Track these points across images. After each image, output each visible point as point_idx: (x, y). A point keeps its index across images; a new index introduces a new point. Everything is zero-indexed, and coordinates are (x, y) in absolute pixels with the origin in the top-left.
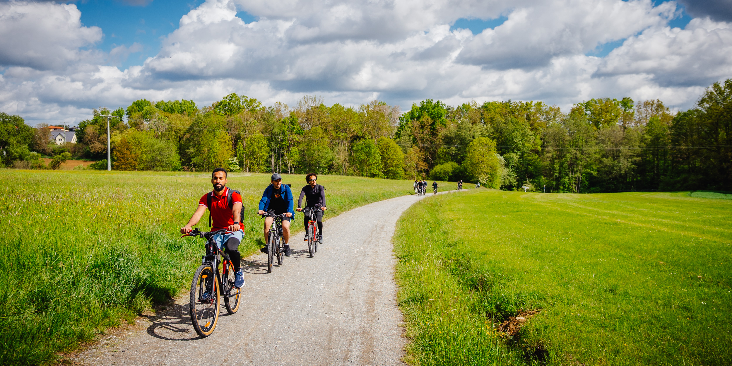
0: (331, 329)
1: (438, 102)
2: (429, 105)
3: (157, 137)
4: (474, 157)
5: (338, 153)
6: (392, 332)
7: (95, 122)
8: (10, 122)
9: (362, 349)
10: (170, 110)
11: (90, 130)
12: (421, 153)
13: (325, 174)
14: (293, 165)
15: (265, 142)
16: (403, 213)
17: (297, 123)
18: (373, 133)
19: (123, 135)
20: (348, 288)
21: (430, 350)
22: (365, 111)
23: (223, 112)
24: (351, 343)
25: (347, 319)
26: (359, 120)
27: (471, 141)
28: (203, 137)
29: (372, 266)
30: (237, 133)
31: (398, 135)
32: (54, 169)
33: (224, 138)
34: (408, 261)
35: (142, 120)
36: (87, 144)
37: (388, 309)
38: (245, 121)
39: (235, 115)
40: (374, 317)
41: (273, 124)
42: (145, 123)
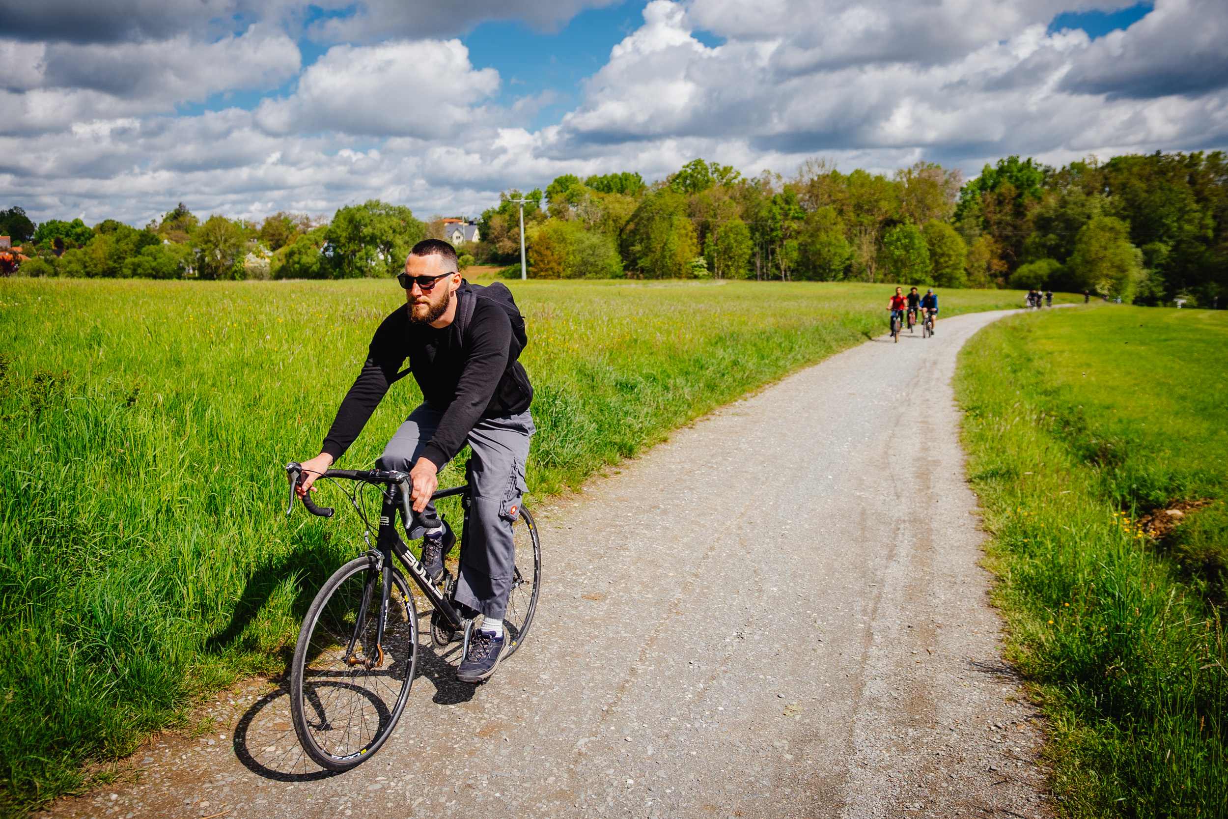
0: (863, 513)
1: (1029, 160)
2: (1013, 165)
3: (589, 229)
4: (1089, 251)
5: (859, 248)
6: (961, 521)
7: (503, 211)
8: (394, 215)
9: (915, 544)
10: (606, 188)
11: (497, 222)
12: (997, 245)
13: (840, 280)
14: (789, 267)
15: (747, 232)
16: (968, 341)
17: (795, 202)
18: (917, 215)
19: (542, 227)
20: (886, 453)
21: (1024, 552)
22: (905, 179)
23: (683, 189)
24: (896, 535)
25: (888, 500)
26: (894, 195)
27: (1083, 224)
28: (654, 226)
29: (922, 422)
30: (704, 220)
31: (958, 217)
33: (685, 228)
34: (981, 415)
35: (567, 206)
36: (493, 242)
37: (952, 487)
38: (716, 201)
39: (702, 193)
40: (931, 498)
41: (759, 204)
42: (571, 209)
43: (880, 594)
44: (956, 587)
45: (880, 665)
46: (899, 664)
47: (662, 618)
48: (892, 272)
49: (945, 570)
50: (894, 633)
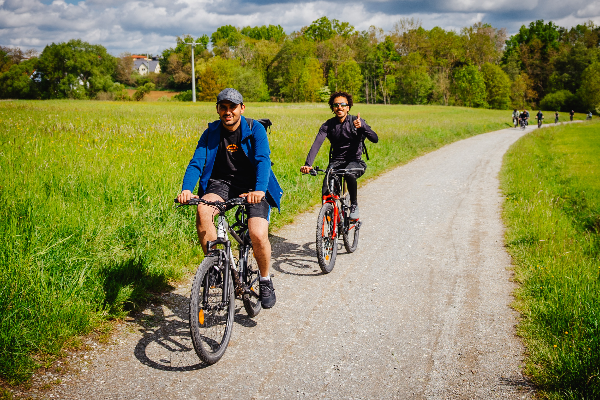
0: (432, 272)
1: (550, 23)
2: (540, 26)
3: (244, 65)
4: (590, 85)
5: (438, 81)
6: (500, 275)
7: (179, 50)
8: (92, 51)
9: (467, 293)
10: (257, 36)
11: (174, 59)
12: (531, 80)
13: (424, 104)
14: (389, 94)
15: (359, 70)
16: (511, 146)
17: (393, 48)
18: (477, 59)
19: (208, 63)
20: (450, 227)
21: (541, 296)
22: (468, 34)
23: (313, 38)
24: (454, 287)
25: (450, 261)
26: (461, 45)
27: (586, 66)
28: (291, 65)
29: (477, 205)
30: (328, 60)
31: (504, 61)
32: (138, 101)
33: (314, 66)
34: (517, 199)
35: (227, 48)
36: (170, 74)
37: (495, 251)
38: (337, 47)
39: (326, 41)
40: (479, 259)
41: (367, 50)
42: (231, 50)
43: (440, 331)
44: (494, 323)
45: (438, 384)
46: (451, 383)
47: (279, 358)
48: (460, 98)
49: (487, 312)
50: (448, 360)
